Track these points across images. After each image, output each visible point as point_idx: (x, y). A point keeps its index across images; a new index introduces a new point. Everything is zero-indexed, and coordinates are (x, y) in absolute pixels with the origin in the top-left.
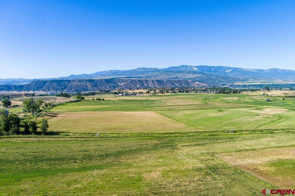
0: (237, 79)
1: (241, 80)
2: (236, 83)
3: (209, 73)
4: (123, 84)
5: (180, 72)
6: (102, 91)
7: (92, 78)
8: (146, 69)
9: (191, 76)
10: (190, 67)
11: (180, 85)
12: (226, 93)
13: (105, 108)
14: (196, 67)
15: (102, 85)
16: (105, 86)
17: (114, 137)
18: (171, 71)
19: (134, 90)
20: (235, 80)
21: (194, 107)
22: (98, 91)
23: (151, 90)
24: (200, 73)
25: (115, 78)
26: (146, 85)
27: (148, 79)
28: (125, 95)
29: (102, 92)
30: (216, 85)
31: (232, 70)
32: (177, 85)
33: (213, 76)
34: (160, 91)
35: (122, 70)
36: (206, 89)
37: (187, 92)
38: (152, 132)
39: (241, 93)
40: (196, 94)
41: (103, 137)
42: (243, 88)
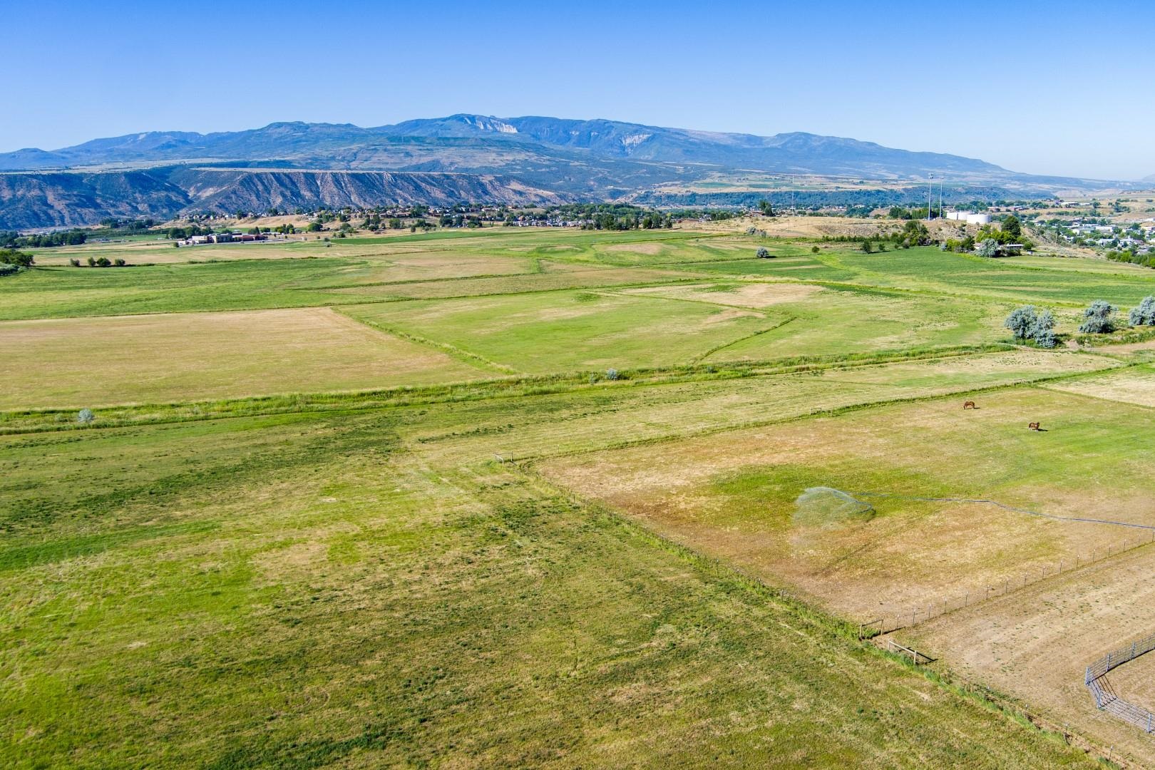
0: (666, 172)
1: (680, 177)
2: (660, 186)
3: (560, 147)
4: (210, 192)
5: (446, 142)
6: (116, 226)
7: (67, 168)
8: (307, 127)
9: (491, 158)
10: (487, 121)
11: (451, 194)
12: (620, 227)
13: (125, 299)
14: (514, 122)
15: (119, 197)
16: (130, 204)
17: (152, 422)
18: (413, 138)
19: (257, 217)
20: (658, 175)
21: (492, 285)
22: (100, 226)
23: (329, 218)
24: (525, 147)
25: (175, 167)
26: (307, 194)
27: (317, 171)
28: (220, 240)
29: (116, 230)
30: (589, 195)
31: (646, 136)
32: (438, 194)
33: (578, 160)
34: (368, 222)
35: (204, 132)
36: (548, 212)
37: (477, 223)
38: (311, 393)
39: (674, 226)
40: (509, 230)
41: (106, 426)
42: (686, 208)
